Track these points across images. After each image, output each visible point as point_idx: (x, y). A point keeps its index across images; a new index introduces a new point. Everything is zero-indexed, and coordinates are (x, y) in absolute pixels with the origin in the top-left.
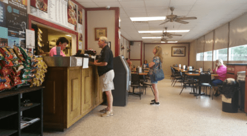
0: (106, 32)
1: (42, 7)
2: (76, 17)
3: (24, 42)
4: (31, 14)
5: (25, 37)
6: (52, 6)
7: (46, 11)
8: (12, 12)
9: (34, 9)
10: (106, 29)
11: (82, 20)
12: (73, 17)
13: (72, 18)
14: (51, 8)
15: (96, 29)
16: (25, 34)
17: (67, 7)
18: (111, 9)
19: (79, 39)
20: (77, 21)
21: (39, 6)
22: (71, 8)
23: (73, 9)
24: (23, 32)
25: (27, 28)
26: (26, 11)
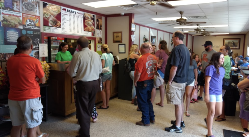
0: (122, 35)
1: (56, 24)
2: (94, 25)
3: (38, 52)
4: (45, 32)
5: (39, 49)
6: (66, 21)
7: (60, 26)
8: (27, 34)
9: (47, 28)
10: (121, 32)
11: (101, 26)
12: (90, 26)
13: (88, 27)
14: (65, 24)
15: (114, 33)
16: (39, 47)
17: (83, 19)
18: (126, 15)
19: (97, 42)
20: (95, 28)
21: (52, 24)
22: (89, 18)
23: (90, 19)
24: (37, 46)
25: (40, 43)
26: (39, 31)
